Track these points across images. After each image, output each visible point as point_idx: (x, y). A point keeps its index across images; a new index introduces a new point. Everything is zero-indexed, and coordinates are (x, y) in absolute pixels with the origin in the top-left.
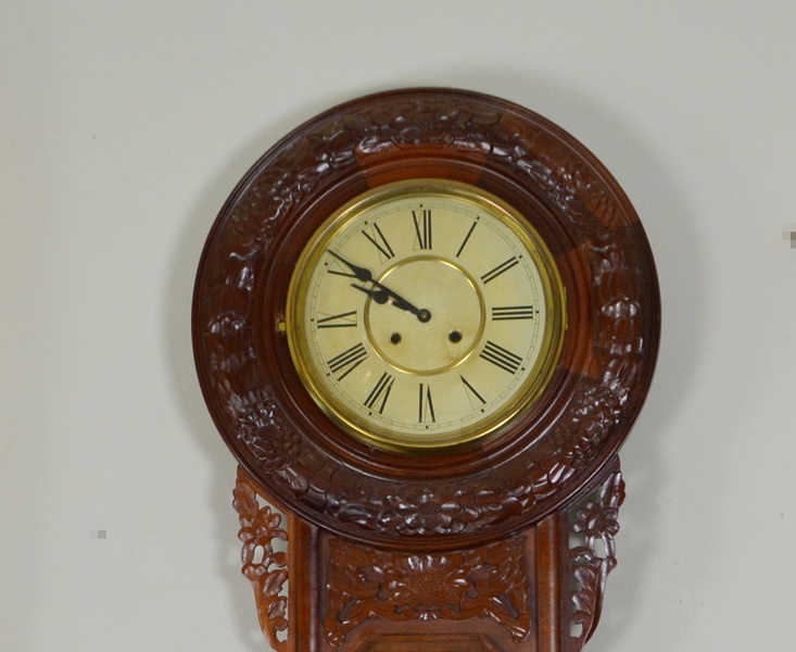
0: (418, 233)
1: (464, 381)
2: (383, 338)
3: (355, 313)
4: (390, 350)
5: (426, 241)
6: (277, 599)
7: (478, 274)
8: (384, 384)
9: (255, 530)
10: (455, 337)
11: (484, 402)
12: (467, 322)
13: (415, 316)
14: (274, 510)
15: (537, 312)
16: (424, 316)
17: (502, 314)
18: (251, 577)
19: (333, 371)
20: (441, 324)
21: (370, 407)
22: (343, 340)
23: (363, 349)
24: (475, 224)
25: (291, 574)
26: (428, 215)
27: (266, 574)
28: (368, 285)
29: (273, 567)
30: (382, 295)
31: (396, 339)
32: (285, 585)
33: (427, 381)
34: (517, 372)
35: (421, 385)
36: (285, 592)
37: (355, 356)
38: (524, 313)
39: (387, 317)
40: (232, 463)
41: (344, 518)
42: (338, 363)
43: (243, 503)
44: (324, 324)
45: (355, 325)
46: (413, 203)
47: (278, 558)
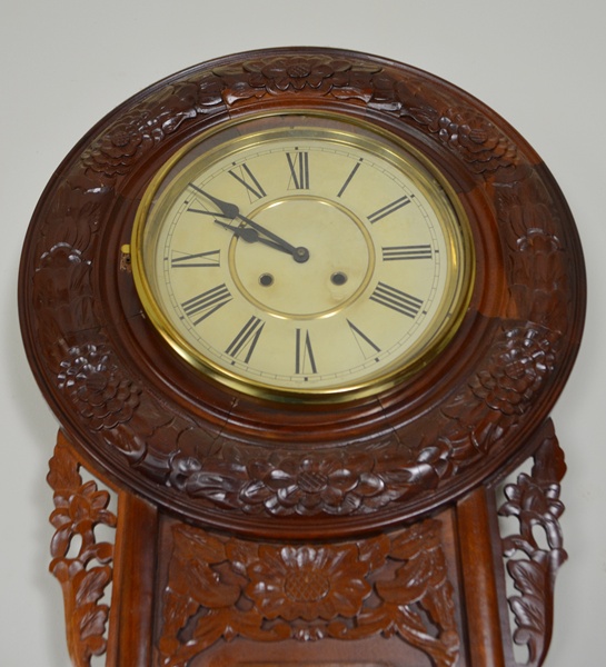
0: (293, 173)
1: (351, 325)
2: (250, 280)
3: (218, 252)
4: (260, 293)
5: (302, 180)
6: (94, 607)
7: (364, 212)
8: (253, 329)
9: (73, 514)
10: (339, 279)
11: (378, 350)
12: (352, 259)
13: (289, 257)
14: (101, 487)
15: (437, 251)
16: (301, 256)
17: (392, 254)
18: (61, 576)
19: (188, 314)
20: (320, 265)
21: (233, 355)
22: (204, 280)
23: (226, 290)
24: (358, 165)
25: (118, 573)
26: (303, 158)
27: (83, 573)
28: (236, 223)
29: (94, 563)
30: (250, 233)
31: (266, 280)
32: (108, 590)
33: (304, 326)
34: (417, 316)
35: (298, 331)
36: (107, 600)
37: (216, 298)
38: (422, 252)
39: (258, 257)
40: (54, 425)
41: (194, 494)
42: (192, 306)
43: (60, 475)
44: (179, 263)
45: (218, 265)
46: (289, 145)
47: (103, 550)
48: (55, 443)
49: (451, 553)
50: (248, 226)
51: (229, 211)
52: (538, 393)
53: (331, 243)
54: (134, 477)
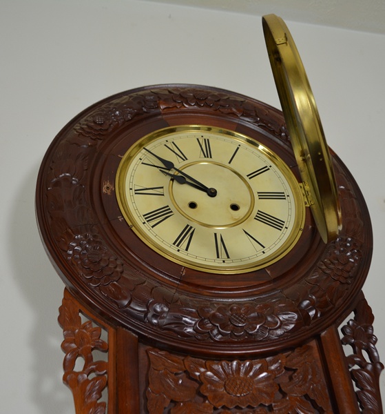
0: (202, 149)
1: (246, 233)
3: (162, 188)
4: (190, 211)
5: (207, 153)
6: (96, 404)
7: (244, 173)
8: (188, 232)
10: (235, 207)
11: (264, 247)
12: (243, 199)
13: (205, 194)
15: (288, 196)
16: (212, 193)
17: (264, 196)
19: (148, 221)
20: (224, 198)
21: (178, 246)
22: (154, 203)
23: (170, 209)
24: (238, 148)
26: (207, 142)
27: (87, 381)
28: (172, 172)
29: (93, 376)
30: (182, 179)
31: (193, 205)
34: (283, 229)
35: (215, 234)
36: (105, 399)
37: (164, 213)
38: (279, 196)
43: (66, 318)
44: (140, 192)
45: (163, 195)
48: (63, 297)
50: (180, 174)
51: (169, 165)
53: (229, 189)
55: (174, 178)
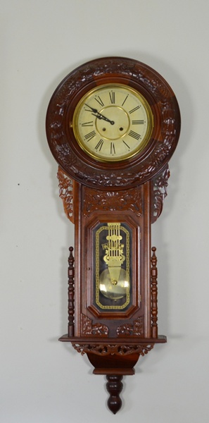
0: (111, 99)
1: (123, 142)
2: (100, 129)
3: (92, 122)
4: (103, 133)
5: (113, 101)
6: (69, 204)
7: (128, 111)
8: (101, 143)
9: (63, 184)
10: (121, 129)
11: (129, 148)
12: (125, 124)
13: (110, 123)
14: (69, 179)
15: (145, 122)
16: (112, 123)
17: (135, 123)
18: (62, 198)
19: (86, 139)
20: (117, 126)
21: (97, 149)
22: (89, 130)
23: (95, 132)
24: (127, 96)
25: (74, 197)
26: (114, 94)
27: (66, 197)
28: (96, 114)
29: (68, 195)
30: (100, 117)
31: (104, 130)
32: (72, 200)
33: (113, 142)
34: (139, 139)
35: (111, 143)
36: (72, 202)
37: (92, 134)
38: (141, 122)
39: (102, 123)
40: (57, 165)
41: (89, 181)
42: (87, 137)
43: (60, 177)
44: (83, 125)
45: (93, 126)
46: (110, 90)
47: (70, 192)
48: (58, 169)
49: (143, 193)
50: (99, 115)
51: (95, 111)
52: (164, 159)
53: (120, 120)
54: (76, 176)
55: (97, 117)
